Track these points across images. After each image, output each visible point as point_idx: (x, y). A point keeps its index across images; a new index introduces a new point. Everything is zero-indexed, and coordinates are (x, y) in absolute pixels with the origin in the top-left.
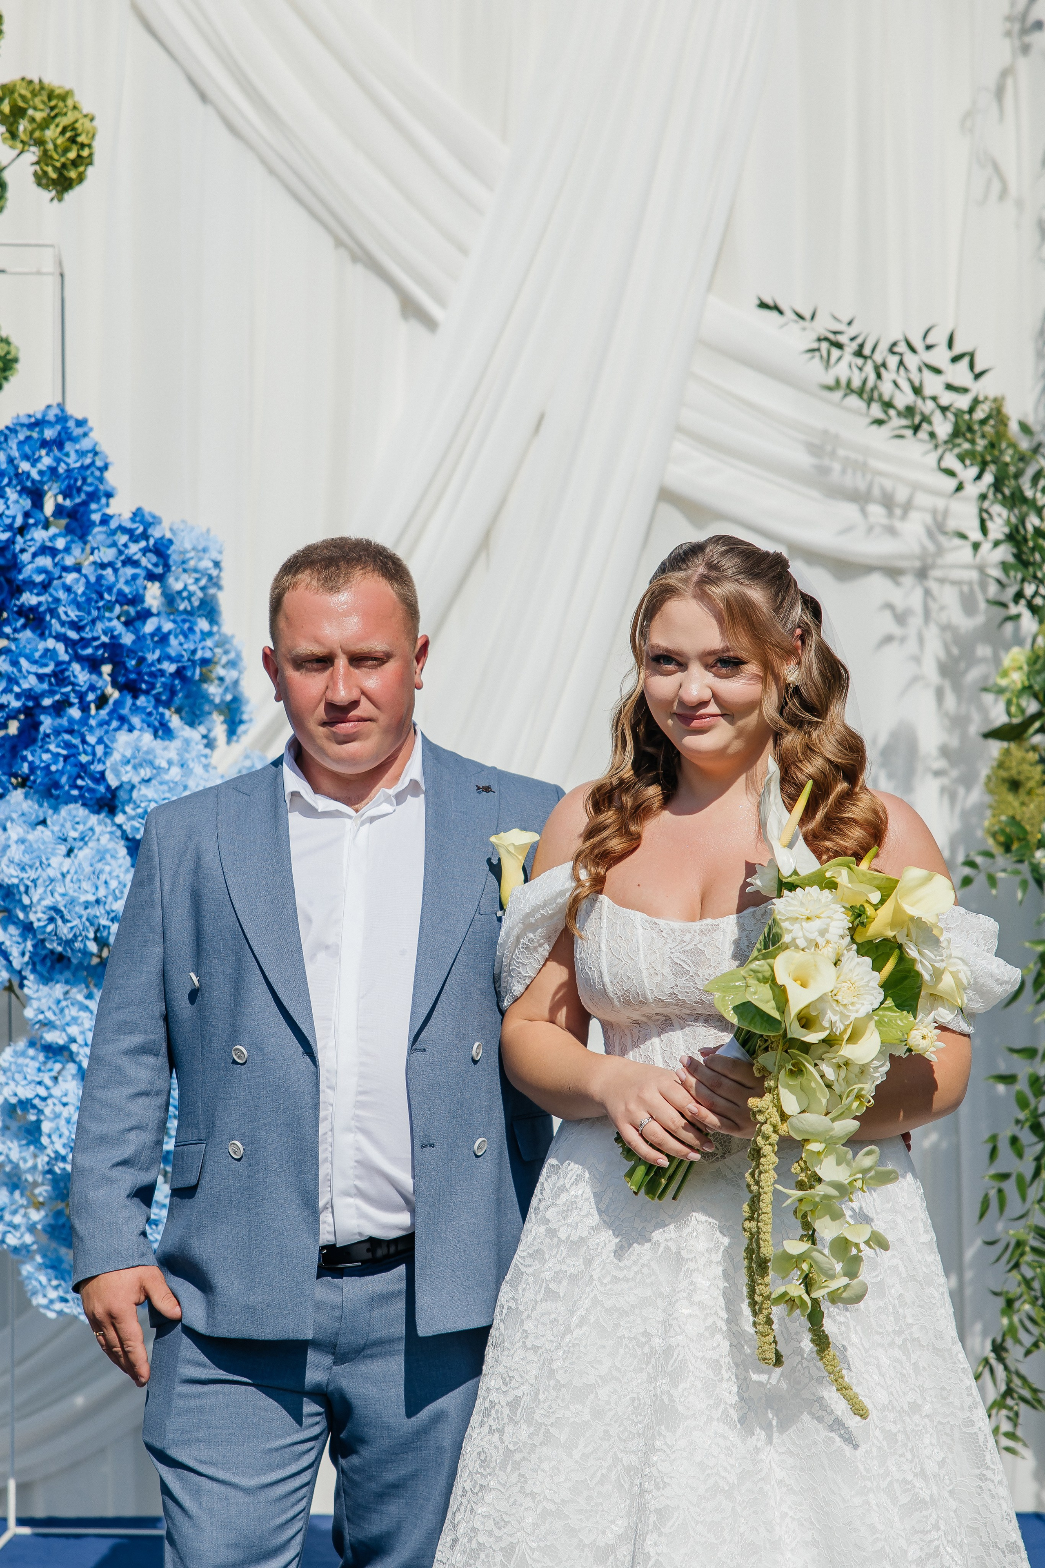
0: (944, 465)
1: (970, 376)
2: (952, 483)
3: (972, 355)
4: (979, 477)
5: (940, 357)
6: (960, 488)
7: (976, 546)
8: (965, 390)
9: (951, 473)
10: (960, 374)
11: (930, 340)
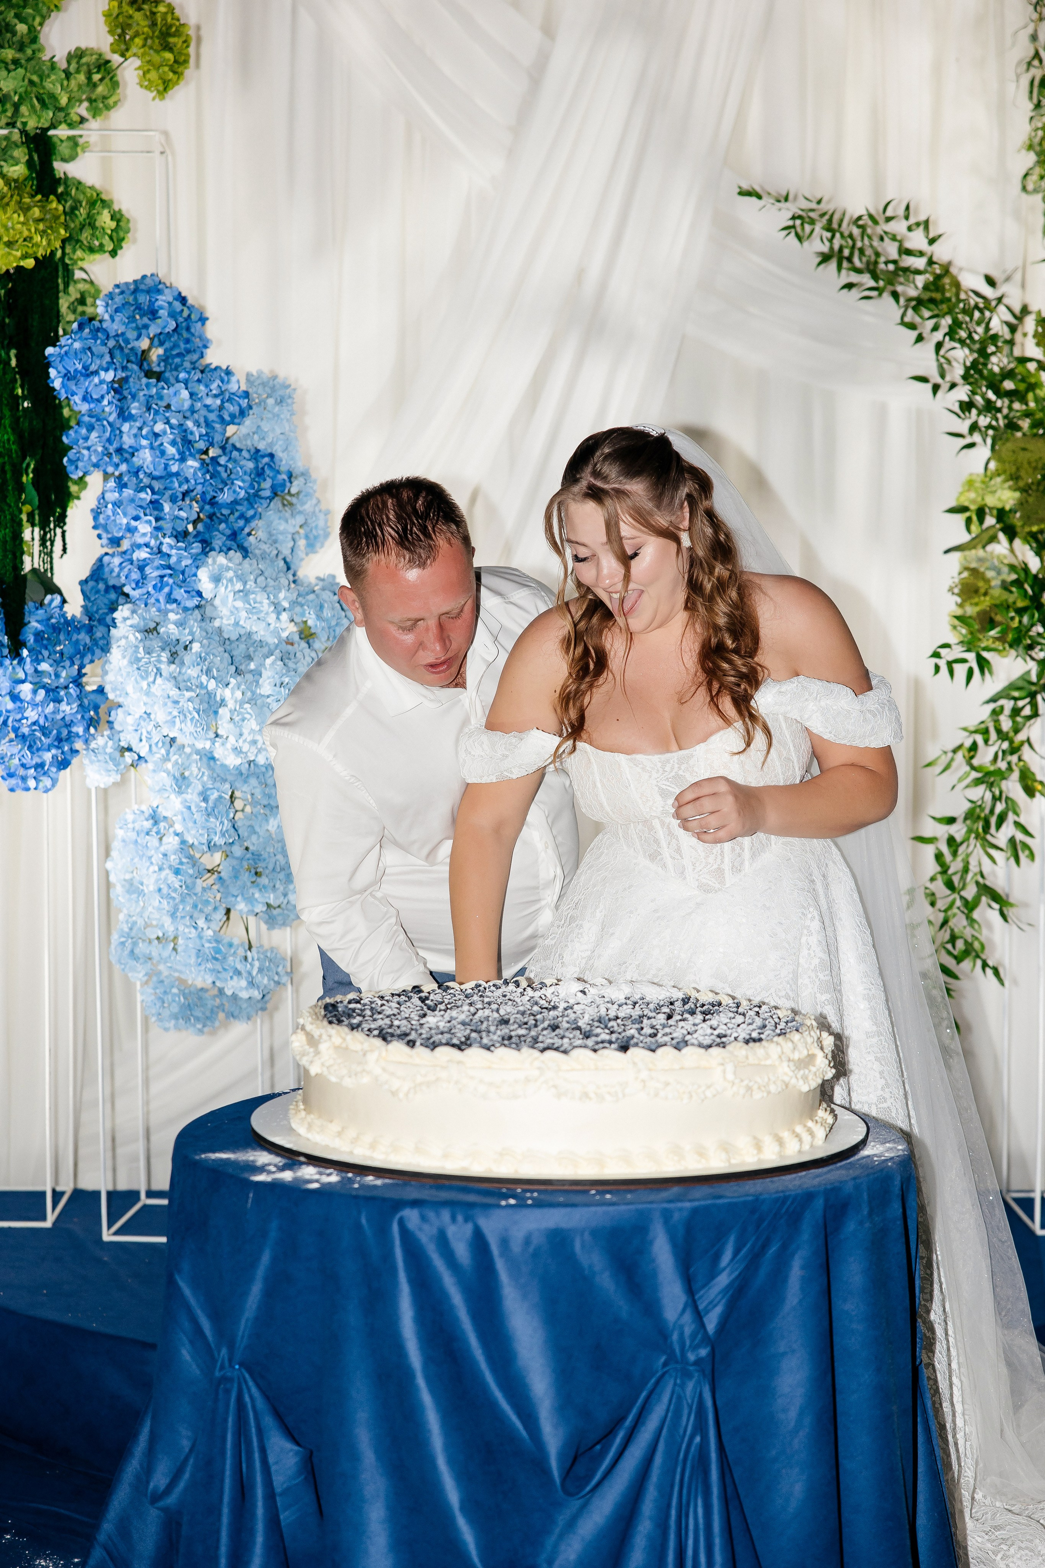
0: (907, 319)
1: (926, 241)
2: (914, 334)
3: (926, 223)
4: (935, 328)
5: (899, 227)
6: (920, 338)
7: (936, 388)
8: (921, 254)
9: (912, 326)
10: (917, 240)
11: (889, 213)
